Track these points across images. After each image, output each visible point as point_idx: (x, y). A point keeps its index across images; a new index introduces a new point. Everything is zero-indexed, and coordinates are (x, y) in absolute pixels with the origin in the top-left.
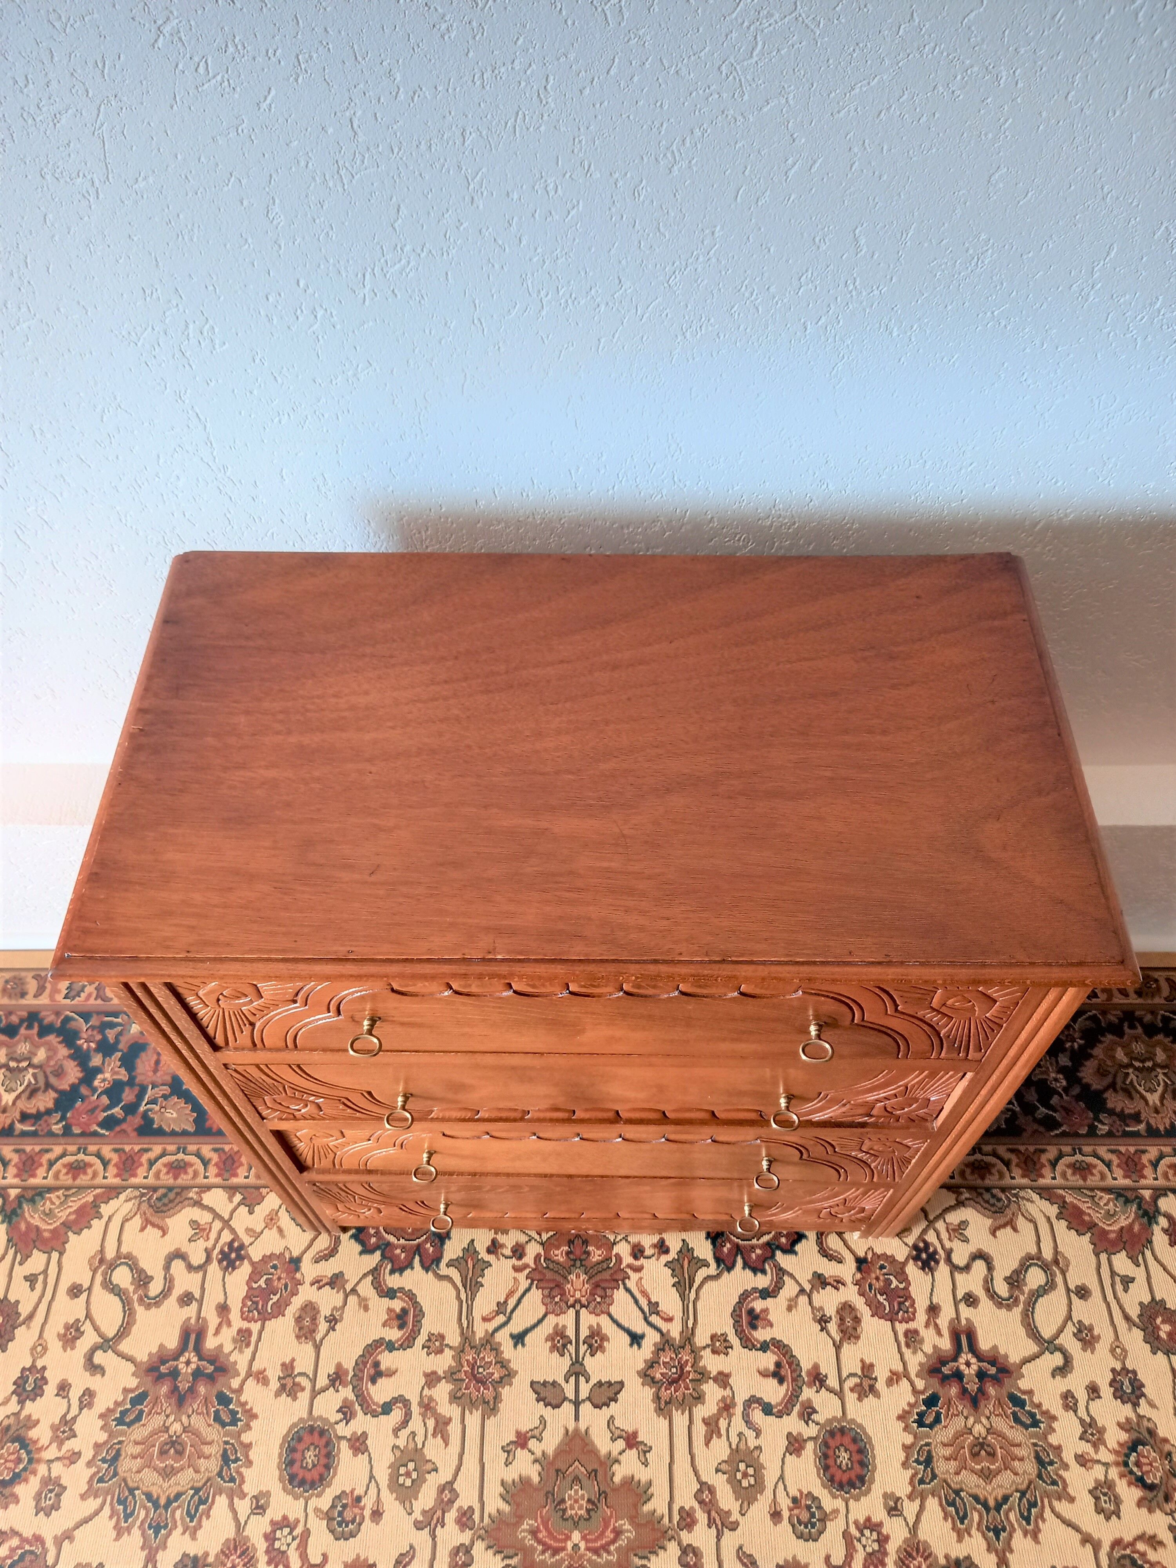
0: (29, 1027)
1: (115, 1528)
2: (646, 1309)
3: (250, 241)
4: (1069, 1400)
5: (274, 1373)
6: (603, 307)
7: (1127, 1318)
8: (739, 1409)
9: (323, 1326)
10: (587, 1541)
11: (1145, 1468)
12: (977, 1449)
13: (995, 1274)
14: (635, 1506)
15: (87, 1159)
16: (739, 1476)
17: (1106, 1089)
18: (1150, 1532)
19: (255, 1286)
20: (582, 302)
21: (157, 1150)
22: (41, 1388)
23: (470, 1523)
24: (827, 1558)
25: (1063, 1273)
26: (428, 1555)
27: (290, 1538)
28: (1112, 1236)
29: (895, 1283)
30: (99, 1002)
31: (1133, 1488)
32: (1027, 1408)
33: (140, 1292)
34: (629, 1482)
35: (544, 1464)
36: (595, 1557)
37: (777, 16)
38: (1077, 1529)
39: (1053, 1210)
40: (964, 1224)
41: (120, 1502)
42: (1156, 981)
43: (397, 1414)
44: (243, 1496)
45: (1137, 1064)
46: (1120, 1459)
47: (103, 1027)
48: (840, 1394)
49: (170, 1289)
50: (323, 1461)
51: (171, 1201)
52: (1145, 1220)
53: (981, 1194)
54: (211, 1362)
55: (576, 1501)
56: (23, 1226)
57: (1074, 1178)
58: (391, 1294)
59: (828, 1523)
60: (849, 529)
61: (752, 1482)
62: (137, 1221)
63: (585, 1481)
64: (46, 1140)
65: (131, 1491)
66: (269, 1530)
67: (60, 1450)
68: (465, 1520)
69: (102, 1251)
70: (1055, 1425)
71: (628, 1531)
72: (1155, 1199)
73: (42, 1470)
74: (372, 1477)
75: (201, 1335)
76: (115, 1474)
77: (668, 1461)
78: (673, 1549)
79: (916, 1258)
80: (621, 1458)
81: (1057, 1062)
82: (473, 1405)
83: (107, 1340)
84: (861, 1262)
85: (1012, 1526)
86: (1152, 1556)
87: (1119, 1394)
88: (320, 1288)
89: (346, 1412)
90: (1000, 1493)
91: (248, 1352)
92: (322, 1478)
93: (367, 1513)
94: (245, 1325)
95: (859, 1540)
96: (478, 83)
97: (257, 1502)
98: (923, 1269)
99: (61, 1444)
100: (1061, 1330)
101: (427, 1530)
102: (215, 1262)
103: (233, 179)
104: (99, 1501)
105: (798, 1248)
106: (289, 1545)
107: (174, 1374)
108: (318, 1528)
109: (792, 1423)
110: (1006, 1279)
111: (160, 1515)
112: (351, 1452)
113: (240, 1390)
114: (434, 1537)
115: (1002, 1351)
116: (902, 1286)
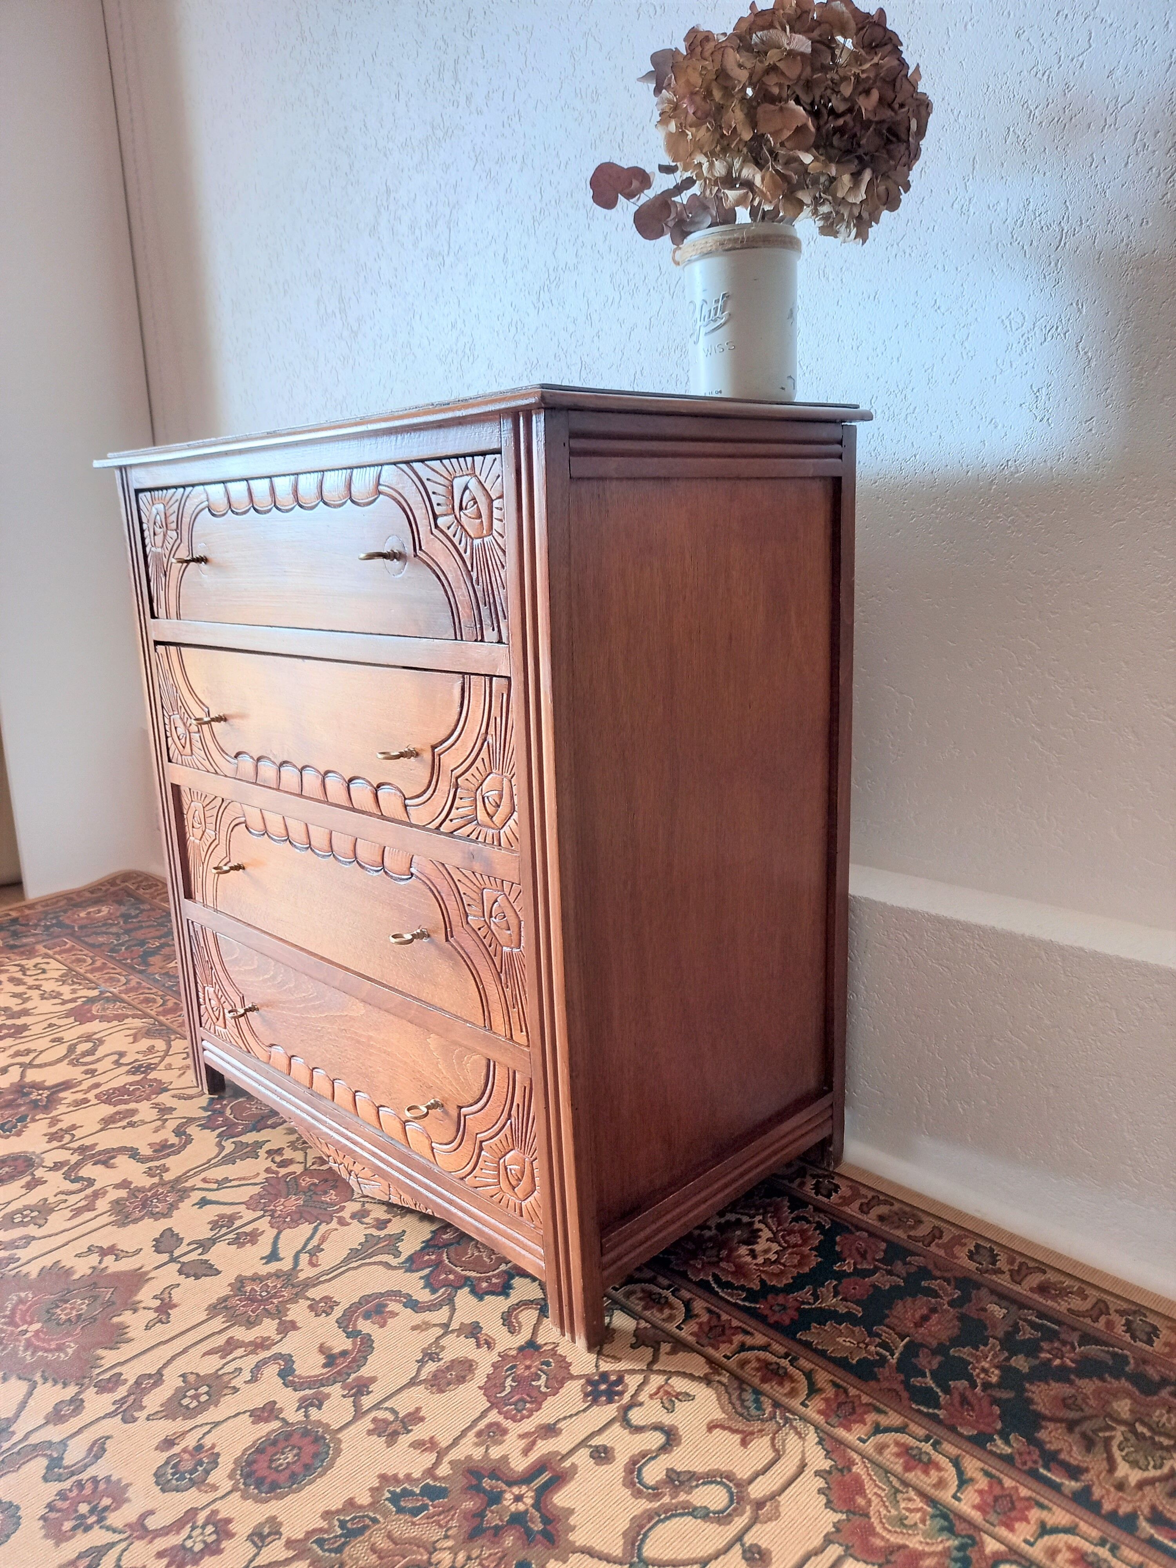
2: (309, 1247)
5: (62, 1125)
8: (266, 1354)
9: (122, 1124)
10: (36, 1335)
13: (663, 1457)
16: (191, 1393)
17: (1055, 1420)
19: (127, 1087)
24: (148, 1514)
29: (542, 1382)
33: (79, 1057)
35: (96, 1273)
36: (21, 1348)
39: (821, 1463)
45: (1142, 1430)
48: (359, 1414)
49: (92, 1064)
50: (5, 1177)
51: (159, 1034)
52: (955, 1565)
53: (742, 1391)
54: (49, 1103)
56: (87, 1007)
58: (180, 1134)
59: (194, 1489)
61: (192, 1406)
62: (132, 1032)
69: (97, 1033)
71: (66, 1354)
74: (9, 1203)
75: (67, 1088)
77: (164, 1339)
78: (68, 1392)
79: (589, 1382)
81: (1008, 1358)
83: (30, 1064)
88: (153, 1108)
89: (57, 1166)
91: (70, 1109)
94: (92, 1098)
95: (193, 1528)
98: (586, 1395)
102: (130, 1067)
105: (488, 1298)
107: (26, 1095)
110: (671, 1471)
112: (24, 1184)
113: (35, 1121)
116: (543, 1389)
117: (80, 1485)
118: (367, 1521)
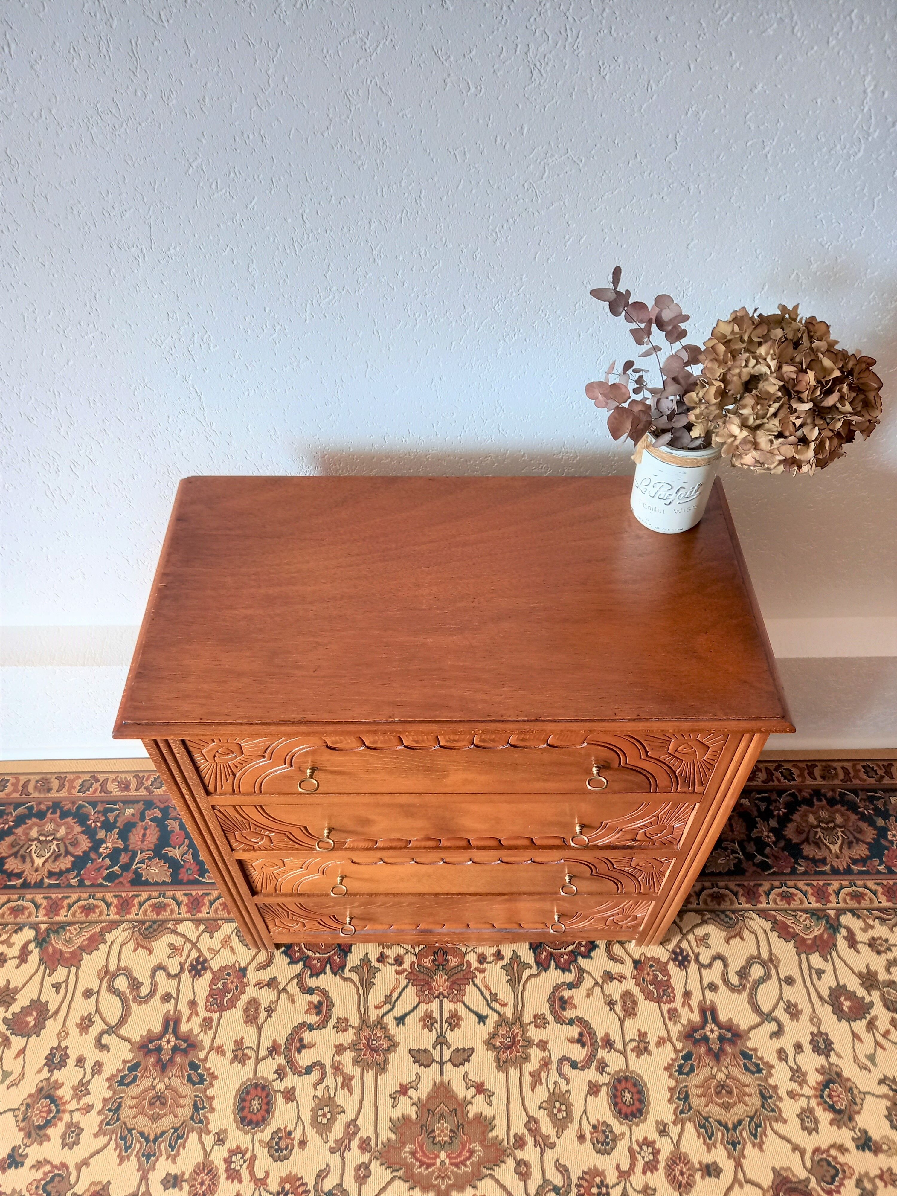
0: (54, 812)
1: (118, 1156)
2: (489, 998)
3: (236, 284)
4: (782, 1054)
5: (229, 1047)
6: (454, 323)
7: (820, 997)
8: (554, 1066)
9: (263, 1015)
10: (450, 1158)
11: (835, 1099)
12: (719, 1089)
13: (729, 969)
14: (483, 1133)
15: (95, 902)
16: (555, 1111)
17: (802, 843)
18: (839, 1142)
19: (215, 987)
20: (441, 320)
21: (145, 895)
22: (65, 1061)
23: (368, 1148)
24: (618, 1166)
25: (776, 968)
26: (339, 1171)
27: (242, 1161)
28: (809, 942)
29: (660, 977)
30: (103, 794)
31: (827, 1112)
32: (753, 1060)
33: (134, 993)
34: (479, 1117)
35: (420, 1105)
36: (456, 1169)
37: (557, 156)
38: (789, 1141)
39: (768, 925)
40: (707, 936)
41: (121, 1139)
42: (835, 769)
43: (316, 1074)
44: (208, 1132)
45: (823, 825)
46: (818, 1093)
47: (106, 812)
48: (624, 1054)
49: (155, 991)
50: (265, 1107)
51: (155, 930)
52: (831, 931)
53: (718, 915)
54: (185, 1041)
55: (442, 1131)
56: (50, 950)
57: (782, 903)
58: (310, 991)
59: (618, 1142)
60: (612, 460)
61: (565, 1115)
62: (131, 945)
63: (448, 1116)
64: (66, 890)
65: (130, 1131)
66: (227, 1155)
67: (79, 1104)
68: (364, 1146)
69: (107, 966)
70: (773, 1071)
71: (479, 1151)
72: (838, 916)
73: (66, 1117)
74: (299, 1118)
75: (177, 1022)
76: (118, 1119)
77: (506, 1102)
78: (510, 1162)
79: (675, 960)
80: (473, 1100)
81: (768, 825)
82: (369, 1066)
83: (111, 1027)
84: (637, 963)
85: (745, 1140)
86: (841, 1159)
87: (816, 1049)
88: (261, 988)
89: (280, 1073)
90: (736, 1119)
91: (211, 1033)
92: (264, 1119)
93: (296, 1142)
94: (208, 1015)
95: (639, 1153)
96: (379, 194)
97: (219, 1136)
98: (679, 967)
99: (79, 1099)
100: (775, 1007)
101: (338, 1153)
102: (187, 972)
103: (228, 249)
104: (107, 1138)
105: (593, 954)
106: (241, 1166)
107: (159, 1049)
108: (262, 1153)
109: (592, 1074)
110: (736, 973)
111: (150, 1147)
112: (284, 1100)
113: (205, 1060)
114: (343, 1159)
115: (735, 1022)
116: (665, 979)
117: (578, 1186)
118: (685, 1089)
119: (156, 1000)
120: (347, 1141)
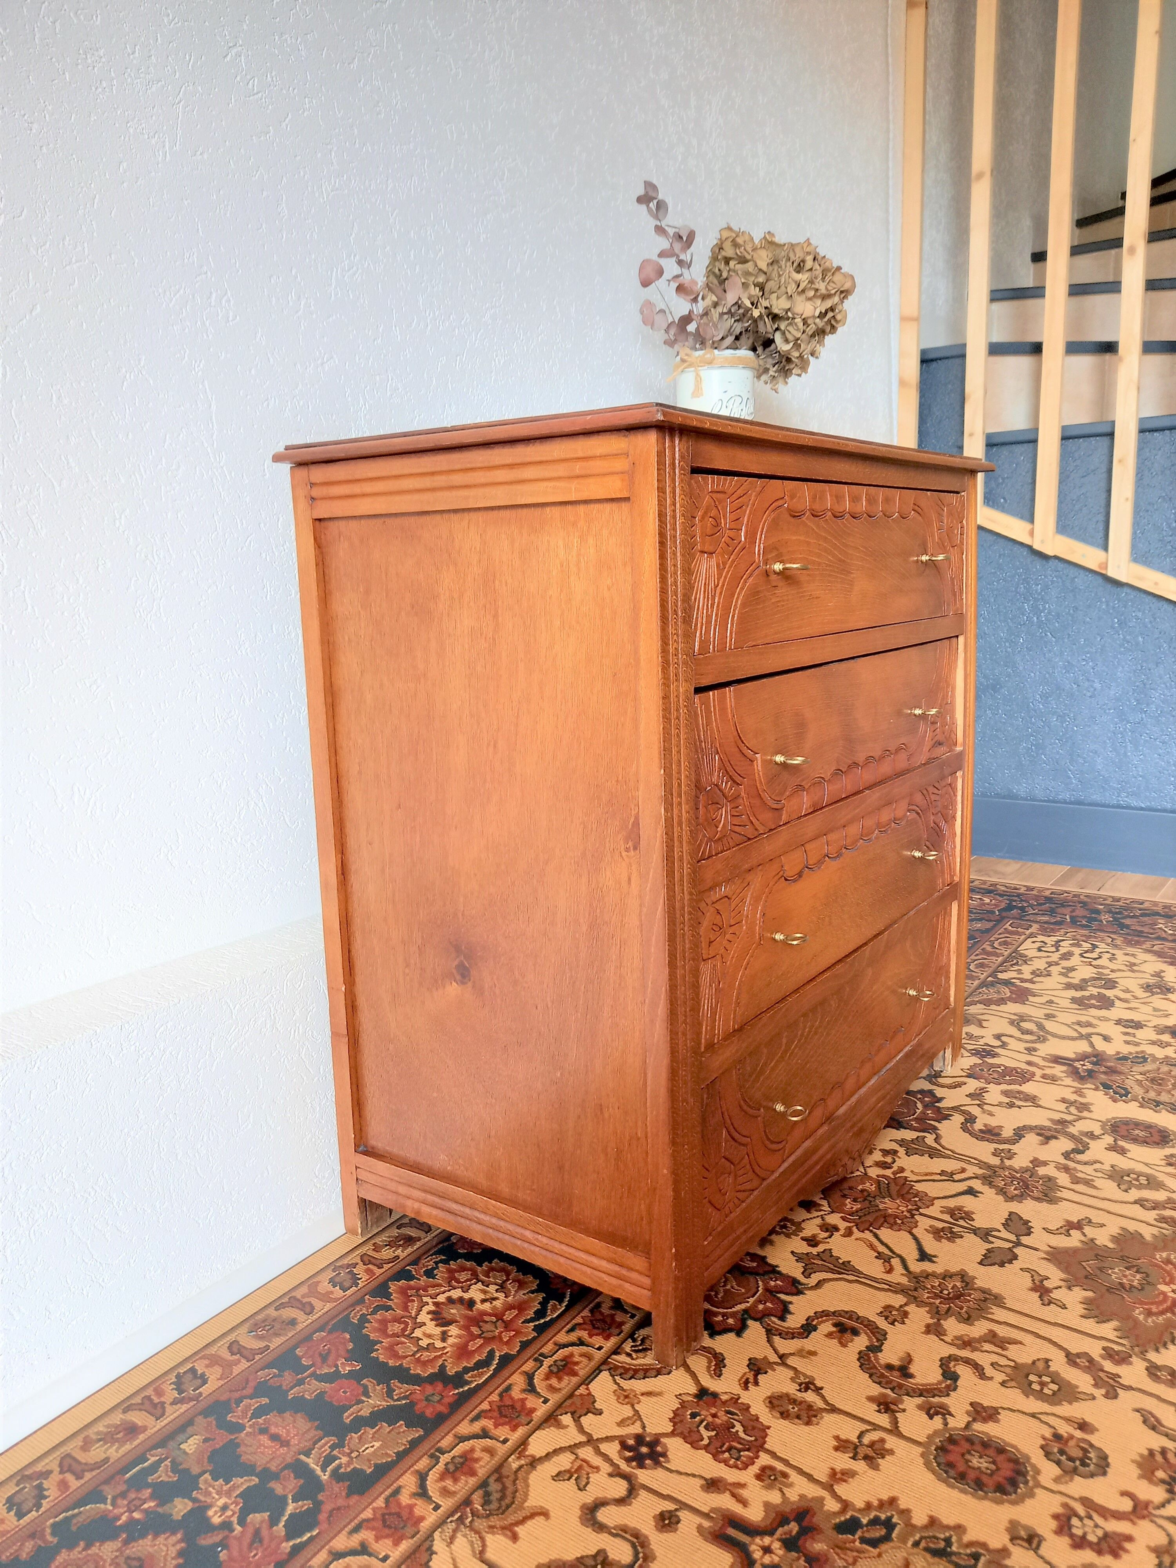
2: (946, 1178)
4: (1131, 1043)
5: (843, 1462)
9: (810, 1397)
12: (1155, 1083)
16: (1135, 1183)
19: (706, 1442)
21: (407, 1481)
23: (1124, 1354)
25: (1031, 1017)
26: (1152, 1401)
28: (1014, 997)
29: (998, 1070)
32: (1130, 1057)
34: (1117, 1240)
35: (1073, 1285)
40: (969, 1035)
43: (963, 1370)
44: (1005, 1552)
48: (1082, 1118)
49: (638, 1535)
50: (991, 1452)
51: (503, 1490)
54: (784, 1522)
55: (1125, 1276)
58: (808, 1329)
66: (1067, 1539)
68: (1118, 1355)
70: (1148, 1052)
74: (1033, 1415)
75: (734, 1521)
79: (983, 1057)
80: (1090, 1237)
82: (983, 1310)
84: (972, 1076)
87: (1134, 1028)
88: (756, 1383)
91: (794, 1476)
92: (1015, 1462)
93: (1078, 1434)
94: (754, 1469)
97: (1021, 1538)
98: (993, 1057)
100: (1075, 1030)
101: (1119, 1391)
105: (939, 1096)
108: (1082, 1487)
109: (1097, 1145)
110: (1023, 1034)
112: (991, 1423)
113: (846, 1505)
114: (1130, 1388)
115: (1080, 1052)
116: (1003, 1068)
118: (1146, 1100)
119: (657, 1540)
120: (1101, 1374)
